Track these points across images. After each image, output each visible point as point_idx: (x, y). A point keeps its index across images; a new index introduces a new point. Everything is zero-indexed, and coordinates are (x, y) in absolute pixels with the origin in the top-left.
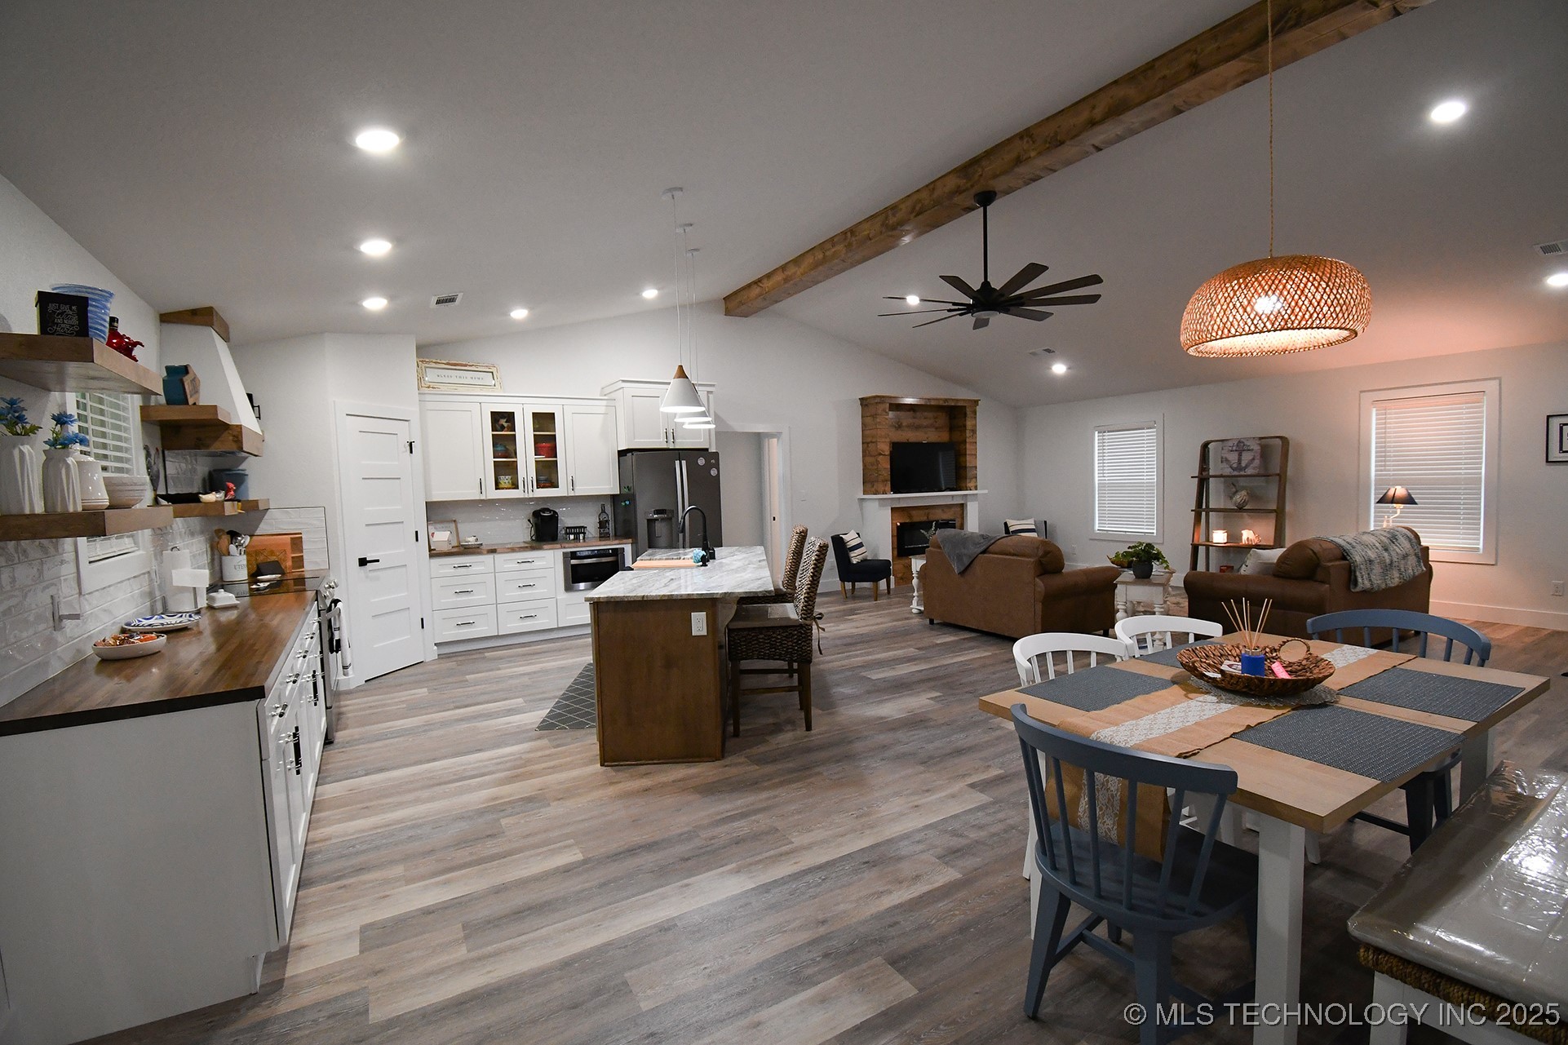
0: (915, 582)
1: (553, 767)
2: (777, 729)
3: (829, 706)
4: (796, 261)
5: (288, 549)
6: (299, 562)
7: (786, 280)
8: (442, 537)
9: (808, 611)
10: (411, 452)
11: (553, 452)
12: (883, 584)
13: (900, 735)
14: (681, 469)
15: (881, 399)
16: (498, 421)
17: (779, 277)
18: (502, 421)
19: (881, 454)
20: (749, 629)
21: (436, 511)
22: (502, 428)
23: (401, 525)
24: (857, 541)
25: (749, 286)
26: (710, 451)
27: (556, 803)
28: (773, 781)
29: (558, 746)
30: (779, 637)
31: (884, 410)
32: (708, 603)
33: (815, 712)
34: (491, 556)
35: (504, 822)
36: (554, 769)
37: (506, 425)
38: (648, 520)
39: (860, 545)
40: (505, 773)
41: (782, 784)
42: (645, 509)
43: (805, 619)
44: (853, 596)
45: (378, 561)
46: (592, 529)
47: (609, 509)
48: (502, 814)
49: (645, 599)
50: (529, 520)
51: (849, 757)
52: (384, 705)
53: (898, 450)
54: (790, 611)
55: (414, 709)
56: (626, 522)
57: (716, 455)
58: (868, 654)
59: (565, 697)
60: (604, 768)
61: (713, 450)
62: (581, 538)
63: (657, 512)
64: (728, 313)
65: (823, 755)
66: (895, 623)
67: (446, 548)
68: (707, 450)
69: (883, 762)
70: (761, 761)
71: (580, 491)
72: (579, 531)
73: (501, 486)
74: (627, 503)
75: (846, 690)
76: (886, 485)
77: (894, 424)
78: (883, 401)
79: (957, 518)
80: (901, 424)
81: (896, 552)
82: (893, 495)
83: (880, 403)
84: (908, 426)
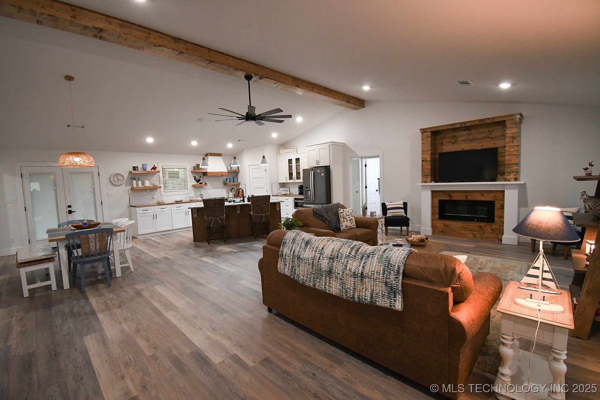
10: (266, 172)
14: (312, 174)
16: (290, 161)
23: (263, 188)
31: (427, 136)
57: (325, 168)
68: (329, 166)
73: (290, 179)
76: (427, 178)
77: (451, 141)
78: (425, 131)
79: (497, 200)
80: (457, 140)
81: (437, 216)
82: (433, 184)
83: (424, 132)
84: (463, 141)
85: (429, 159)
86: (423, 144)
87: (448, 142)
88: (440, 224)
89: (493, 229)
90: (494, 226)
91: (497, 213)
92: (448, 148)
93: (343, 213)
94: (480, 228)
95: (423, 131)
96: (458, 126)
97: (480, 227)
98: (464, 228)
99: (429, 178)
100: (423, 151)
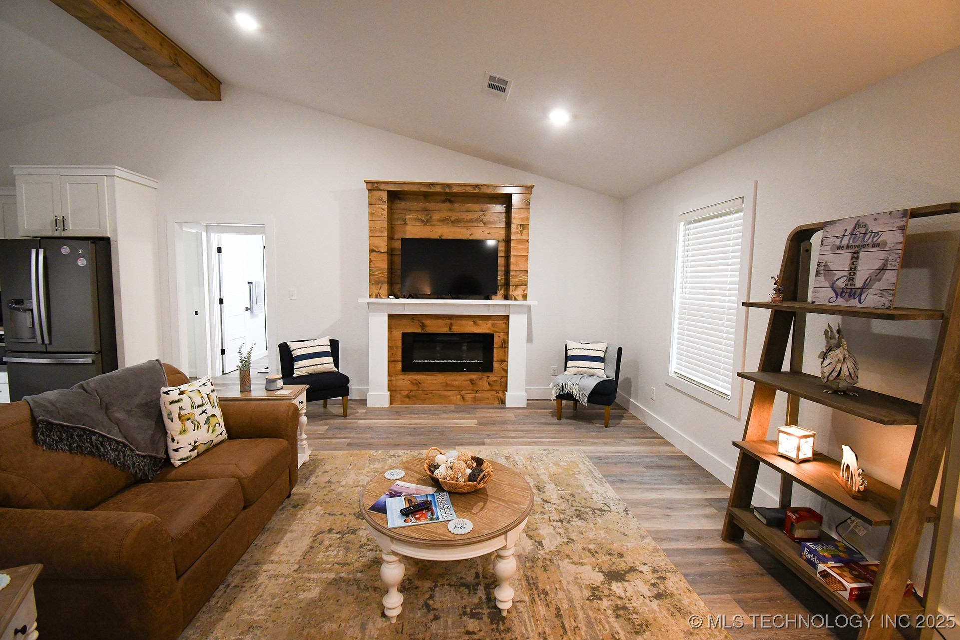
14: (37, 257)
31: (380, 199)
38: (11, 310)
42: (8, 298)
61: (114, 239)
63: (16, 301)
76: (380, 288)
77: (420, 217)
78: (377, 187)
79: (497, 332)
80: (431, 217)
81: (399, 366)
82: (392, 300)
83: (374, 190)
84: (442, 220)
85: (384, 249)
86: (371, 214)
87: (415, 219)
88: (405, 381)
89: (491, 382)
90: (493, 378)
91: (497, 354)
92: (415, 230)
93: (178, 401)
94: (472, 383)
95: (373, 186)
96: (438, 189)
97: (472, 381)
98: (447, 385)
99: (385, 288)
100: (371, 231)
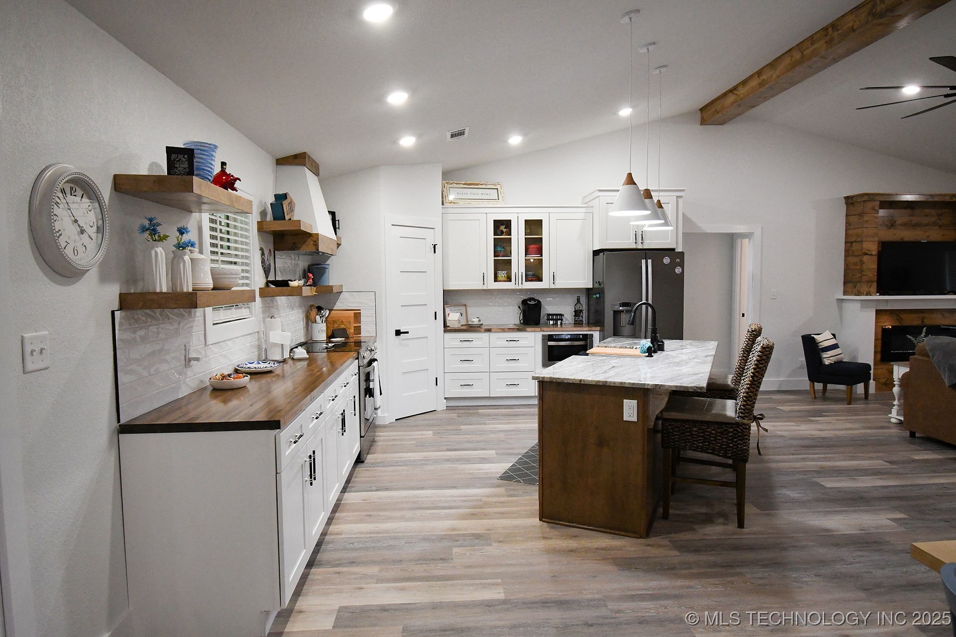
0: (896, 390)
1: (503, 513)
2: (708, 519)
3: (768, 505)
4: (772, 65)
5: (352, 320)
6: (358, 330)
7: (761, 85)
8: (454, 317)
9: (747, 410)
10: (435, 252)
11: (540, 251)
12: (860, 388)
13: (843, 552)
14: (647, 267)
15: (868, 197)
16: (499, 227)
17: (754, 83)
18: (502, 227)
19: (866, 254)
20: (683, 421)
21: (450, 297)
22: (502, 233)
23: (425, 307)
24: (833, 342)
25: (724, 95)
26: (676, 251)
27: (496, 544)
28: (691, 571)
29: (511, 496)
30: (713, 432)
31: (873, 209)
32: (640, 393)
33: (749, 509)
34: (487, 334)
35: (455, 550)
36: (503, 515)
37: (504, 230)
38: (614, 311)
39: (835, 347)
40: (466, 510)
41: (699, 576)
42: (612, 301)
43: (742, 417)
44: (824, 397)
45: (408, 332)
46: (569, 317)
47: (583, 300)
48: (455, 543)
49: (582, 383)
50: (519, 307)
51: (777, 564)
52: (402, 440)
53: (886, 249)
54: (730, 408)
55: (421, 446)
56: (597, 311)
57: (682, 254)
58: (829, 460)
59: (526, 455)
60: (541, 522)
61: (679, 249)
62: (559, 324)
63: (623, 305)
64: (703, 122)
65: (749, 556)
66: (869, 431)
67: (456, 326)
68: (674, 250)
69: (818, 579)
70: (682, 547)
71: (560, 284)
72: (557, 318)
73: (499, 279)
74: (598, 296)
75: (793, 494)
77: (885, 222)
78: (872, 198)
80: (895, 222)
81: (879, 356)
82: (878, 297)
83: (869, 201)
84: (904, 225)
85: (875, 252)
88: (884, 370)
92: (881, 234)
99: (873, 287)
